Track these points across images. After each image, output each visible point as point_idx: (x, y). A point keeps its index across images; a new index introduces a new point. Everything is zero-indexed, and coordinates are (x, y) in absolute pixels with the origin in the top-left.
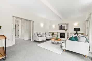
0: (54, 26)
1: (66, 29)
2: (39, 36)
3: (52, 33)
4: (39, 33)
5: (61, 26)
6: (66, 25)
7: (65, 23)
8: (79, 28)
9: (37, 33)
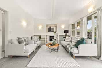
0: (40, 27)
1: (55, 31)
2: (25, 43)
3: (38, 37)
4: (23, 39)
5: (50, 27)
6: (55, 26)
7: (54, 25)
8: (68, 31)
9: (19, 38)
